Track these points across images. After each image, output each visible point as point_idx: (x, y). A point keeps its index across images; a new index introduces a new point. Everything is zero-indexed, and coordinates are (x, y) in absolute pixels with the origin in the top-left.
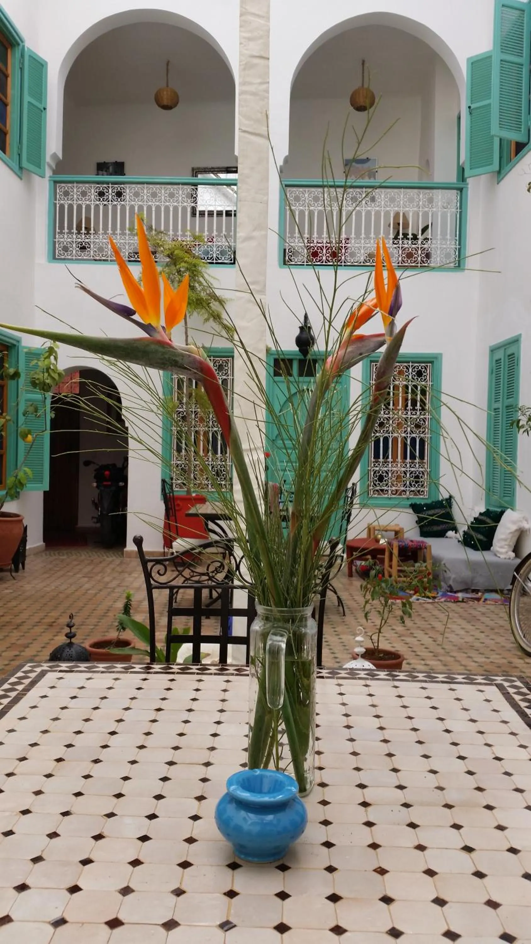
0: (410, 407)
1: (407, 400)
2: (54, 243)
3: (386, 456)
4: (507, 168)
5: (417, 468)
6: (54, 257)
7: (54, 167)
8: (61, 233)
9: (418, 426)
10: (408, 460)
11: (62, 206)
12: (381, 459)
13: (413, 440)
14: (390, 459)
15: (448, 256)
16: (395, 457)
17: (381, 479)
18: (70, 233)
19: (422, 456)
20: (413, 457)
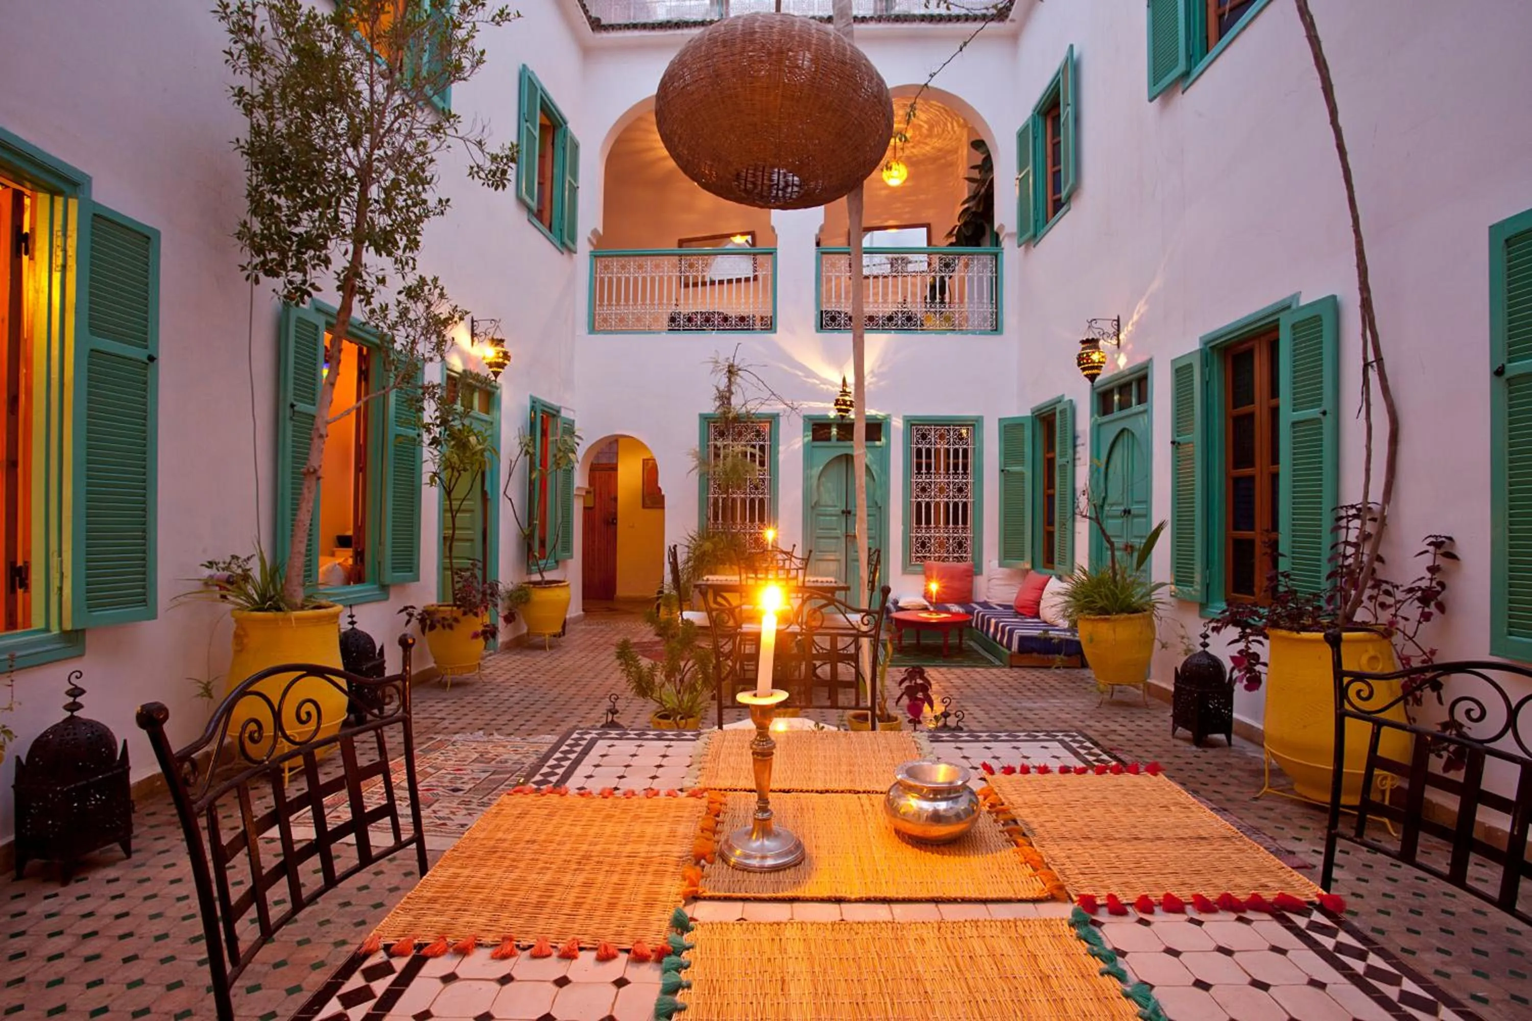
0: (951, 471)
1: (948, 464)
2: (594, 315)
3: (928, 522)
4: (1043, 231)
5: (960, 534)
6: (593, 329)
7: (595, 242)
8: (601, 305)
9: (960, 490)
10: (951, 525)
11: (602, 280)
12: (923, 525)
13: (956, 505)
14: (933, 525)
15: (985, 319)
16: (937, 522)
17: (923, 545)
18: (610, 304)
19: (965, 522)
20: (956, 522)
